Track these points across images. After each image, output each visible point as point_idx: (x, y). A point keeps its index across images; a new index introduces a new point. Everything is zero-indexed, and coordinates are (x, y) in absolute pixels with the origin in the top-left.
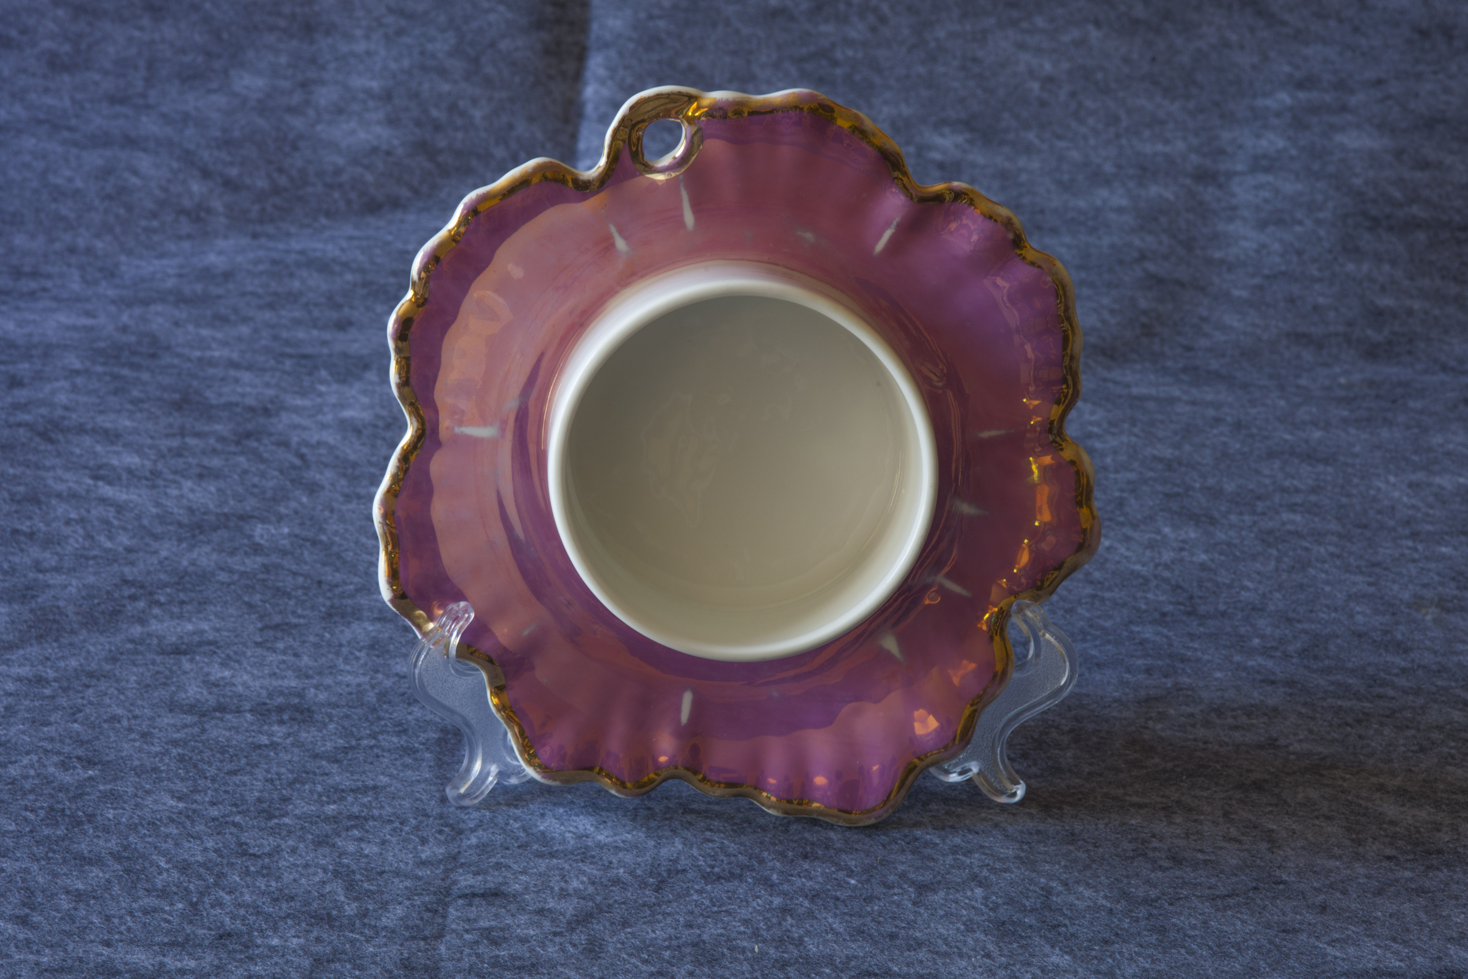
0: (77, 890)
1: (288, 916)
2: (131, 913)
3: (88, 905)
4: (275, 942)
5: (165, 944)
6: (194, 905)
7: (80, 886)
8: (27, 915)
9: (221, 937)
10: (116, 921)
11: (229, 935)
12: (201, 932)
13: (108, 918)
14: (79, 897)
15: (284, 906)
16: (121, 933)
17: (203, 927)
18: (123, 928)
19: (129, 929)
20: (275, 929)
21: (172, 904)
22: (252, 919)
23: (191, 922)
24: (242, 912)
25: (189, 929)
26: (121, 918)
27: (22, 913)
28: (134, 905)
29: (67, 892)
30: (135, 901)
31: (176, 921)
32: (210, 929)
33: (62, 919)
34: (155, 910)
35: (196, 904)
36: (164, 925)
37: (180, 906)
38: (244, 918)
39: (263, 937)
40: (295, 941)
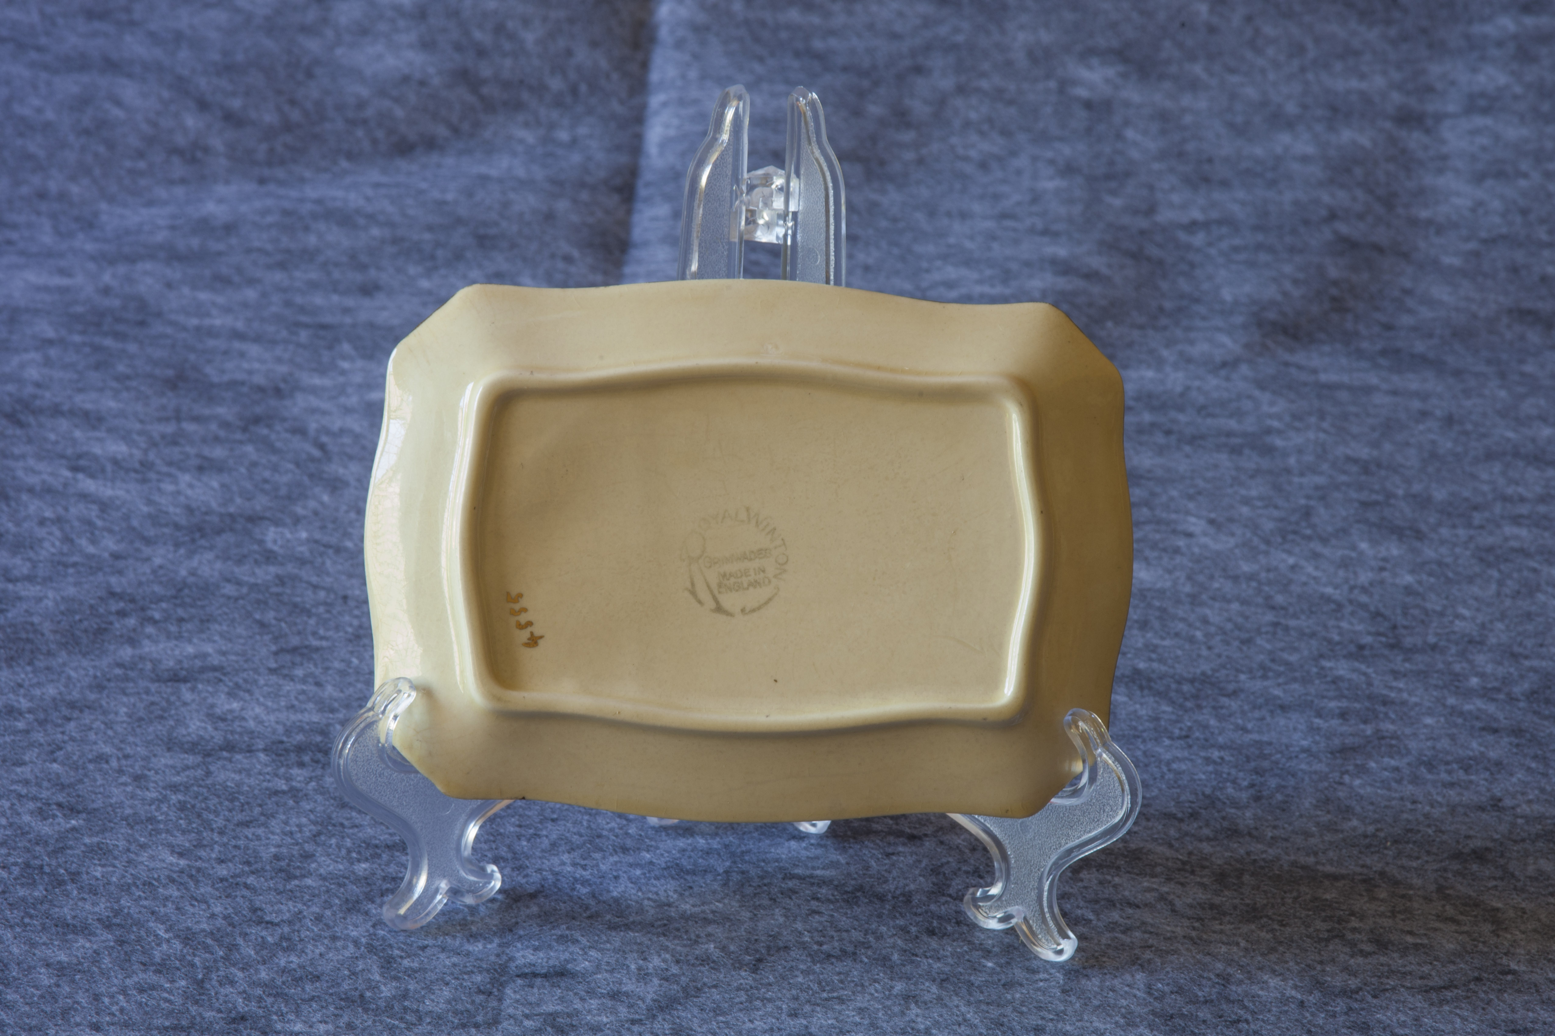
0: (59, 962)
1: (312, 999)
2: (124, 991)
3: (73, 981)
4: (298, 1027)
5: (166, 1029)
6: (200, 983)
7: (63, 957)
9: (234, 1021)
10: (106, 1000)
11: (243, 1018)
12: (209, 1014)
13: (97, 997)
14: (61, 970)
15: (308, 987)
16: (114, 1015)
17: (211, 1007)
18: (114, 1008)
19: (122, 1010)
20: (298, 1012)
21: (173, 981)
22: (270, 1000)
23: (196, 1002)
24: (259, 991)
25: (193, 1010)
26: (112, 997)
28: (128, 982)
29: (48, 965)
30: (129, 977)
31: (178, 1000)
32: (220, 1011)
33: (42, 997)
34: (153, 988)
35: (202, 981)
36: (164, 1005)
37: (183, 983)
38: (260, 999)
39: (283, 1021)
40: (322, 1027)
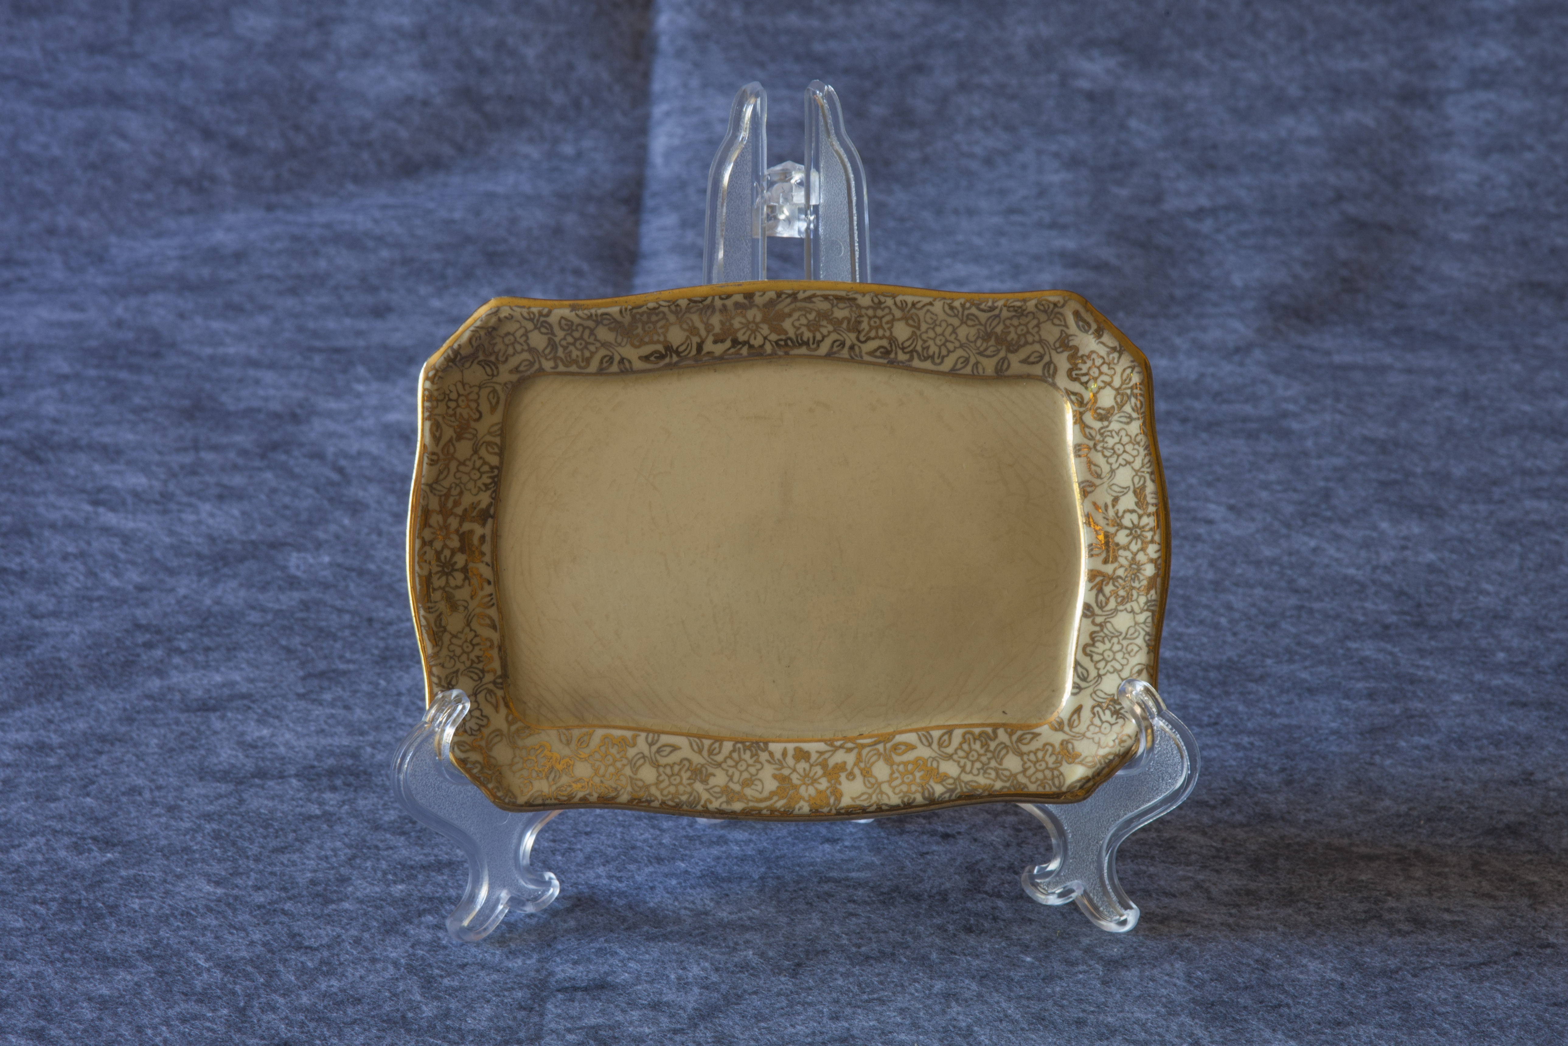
0: (101, 996)
1: (354, 1022)
2: (166, 1022)
3: (116, 1014)
6: (242, 1011)
7: (105, 991)
8: (43, 1028)
10: (150, 1032)
13: (140, 1029)
14: (103, 1004)
15: (350, 1011)
17: (254, 1034)
21: (215, 1010)
22: (312, 1025)
23: (239, 1030)
24: (301, 1017)
25: (237, 1037)
26: (155, 1028)
27: (36, 1025)
28: (171, 1012)
29: (90, 999)
30: (171, 1007)
31: (221, 1029)
32: (262, 1038)
33: (85, 1031)
34: (195, 1017)
35: (244, 1009)
36: (207, 1034)
37: (225, 1011)
38: (302, 1024)
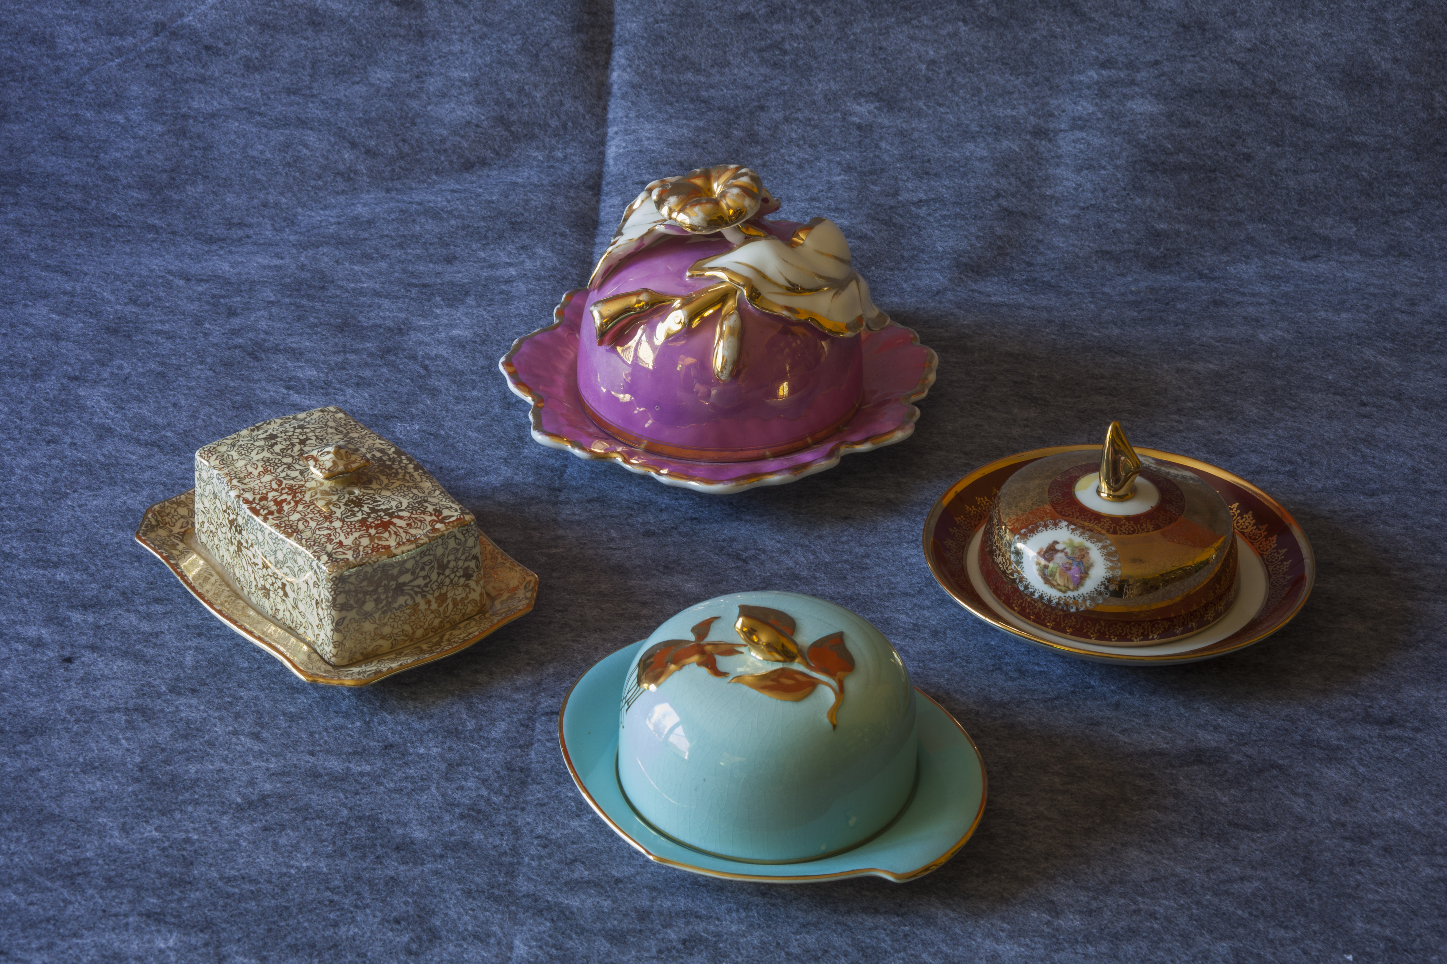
0: (291, 712)
1: (429, 731)
2: (326, 730)
3: (298, 724)
4: (422, 751)
5: (350, 754)
6: (367, 723)
7: (292, 710)
8: (259, 732)
9: (386, 747)
10: (317, 736)
11: (392, 746)
12: (372, 744)
13: (312, 734)
14: (292, 718)
15: (427, 723)
16: (320, 745)
17: (374, 740)
18: (321, 742)
19: (326, 742)
20: (422, 741)
21: (353, 723)
22: (406, 733)
23: (366, 736)
24: (399, 728)
25: (364, 741)
26: (320, 733)
27: (255, 731)
28: (328, 724)
29: (284, 714)
30: (329, 721)
31: (356, 735)
32: (378, 742)
33: (282, 735)
34: (342, 727)
35: (369, 722)
36: (348, 739)
37: (358, 724)
38: (401, 733)
39: (414, 747)
40: (435, 750)
